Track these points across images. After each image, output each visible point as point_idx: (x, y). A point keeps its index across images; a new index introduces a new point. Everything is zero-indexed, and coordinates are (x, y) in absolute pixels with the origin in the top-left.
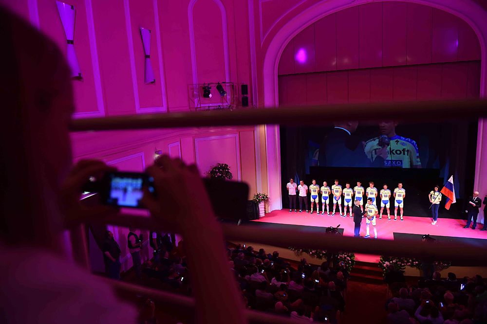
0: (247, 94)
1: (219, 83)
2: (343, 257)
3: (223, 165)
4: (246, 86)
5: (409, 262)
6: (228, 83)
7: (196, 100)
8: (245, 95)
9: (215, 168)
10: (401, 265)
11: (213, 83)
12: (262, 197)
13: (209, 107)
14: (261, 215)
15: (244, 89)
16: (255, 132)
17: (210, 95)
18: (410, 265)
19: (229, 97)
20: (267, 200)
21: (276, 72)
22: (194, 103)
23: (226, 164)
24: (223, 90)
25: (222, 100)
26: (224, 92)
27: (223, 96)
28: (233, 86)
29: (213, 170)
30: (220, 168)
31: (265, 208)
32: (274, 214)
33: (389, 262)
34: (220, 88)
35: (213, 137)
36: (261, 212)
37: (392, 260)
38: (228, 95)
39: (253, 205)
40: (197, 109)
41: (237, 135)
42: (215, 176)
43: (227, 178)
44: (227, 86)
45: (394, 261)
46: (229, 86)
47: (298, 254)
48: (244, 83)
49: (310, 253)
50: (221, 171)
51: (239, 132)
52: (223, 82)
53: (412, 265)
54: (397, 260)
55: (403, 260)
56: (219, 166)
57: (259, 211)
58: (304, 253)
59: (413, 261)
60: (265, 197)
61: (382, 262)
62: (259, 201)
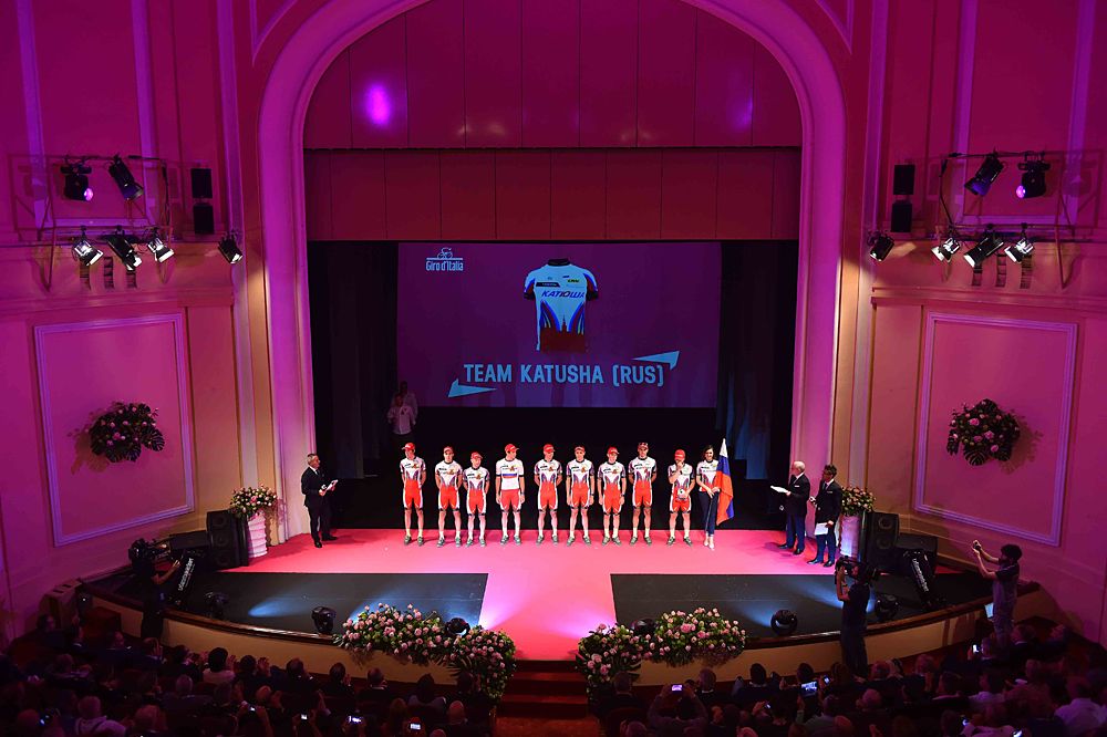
0: (210, 196)
1: (116, 158)
2: (485, 653)
3: (131, 406)
4: (208, 172)
5: (647, 648)
6: (147, 159)
7: (40, 207)
8: (205, 200)
9: (108, 417)
10: (629, 659)
11: (96, 157)
12: (258, 499)
13: (84, 228)
14: (255, 551)
15: (201, 181)
16: (235, 308)
17: (89, 194)
18: (650, 658)
19: (151, 203)
20: (274, 508)
21: (298, 140)
22: (34, 215)
23: (142, 406)
24: (131, 180)
25: (130, 209)
26: (133, 187)
27: (132, 199)
28: (164, 170)
29: (99, 423)
30: (124, 417)
31: (267, 531)
32: (293, 545)
33: (602, 654)
34: (121, 174)
35: (100, 323)
36: (255, 544)
37: (607, 648)
38: (149, 197)
39: (230, 525)
40: (44, 234)
41: (179, 318)
42: (106, 442)
43: (147, 445)
44: (147, 169)
45: (613, 651)
46: (153, 168)
47: (361, 658)
48: (199, 165)
49: (396, 651)
50: (125, 426)
51: (186, 308)
52: (131, 157)
53: (656, 658)
54: (621, 647)
55: (633, 646)
56: (121, 412)
57: (248, 541)
58: (378, 652)
59: (658, 645)
60: (267, 499)
61: (583, 655)
62: (247, 511)
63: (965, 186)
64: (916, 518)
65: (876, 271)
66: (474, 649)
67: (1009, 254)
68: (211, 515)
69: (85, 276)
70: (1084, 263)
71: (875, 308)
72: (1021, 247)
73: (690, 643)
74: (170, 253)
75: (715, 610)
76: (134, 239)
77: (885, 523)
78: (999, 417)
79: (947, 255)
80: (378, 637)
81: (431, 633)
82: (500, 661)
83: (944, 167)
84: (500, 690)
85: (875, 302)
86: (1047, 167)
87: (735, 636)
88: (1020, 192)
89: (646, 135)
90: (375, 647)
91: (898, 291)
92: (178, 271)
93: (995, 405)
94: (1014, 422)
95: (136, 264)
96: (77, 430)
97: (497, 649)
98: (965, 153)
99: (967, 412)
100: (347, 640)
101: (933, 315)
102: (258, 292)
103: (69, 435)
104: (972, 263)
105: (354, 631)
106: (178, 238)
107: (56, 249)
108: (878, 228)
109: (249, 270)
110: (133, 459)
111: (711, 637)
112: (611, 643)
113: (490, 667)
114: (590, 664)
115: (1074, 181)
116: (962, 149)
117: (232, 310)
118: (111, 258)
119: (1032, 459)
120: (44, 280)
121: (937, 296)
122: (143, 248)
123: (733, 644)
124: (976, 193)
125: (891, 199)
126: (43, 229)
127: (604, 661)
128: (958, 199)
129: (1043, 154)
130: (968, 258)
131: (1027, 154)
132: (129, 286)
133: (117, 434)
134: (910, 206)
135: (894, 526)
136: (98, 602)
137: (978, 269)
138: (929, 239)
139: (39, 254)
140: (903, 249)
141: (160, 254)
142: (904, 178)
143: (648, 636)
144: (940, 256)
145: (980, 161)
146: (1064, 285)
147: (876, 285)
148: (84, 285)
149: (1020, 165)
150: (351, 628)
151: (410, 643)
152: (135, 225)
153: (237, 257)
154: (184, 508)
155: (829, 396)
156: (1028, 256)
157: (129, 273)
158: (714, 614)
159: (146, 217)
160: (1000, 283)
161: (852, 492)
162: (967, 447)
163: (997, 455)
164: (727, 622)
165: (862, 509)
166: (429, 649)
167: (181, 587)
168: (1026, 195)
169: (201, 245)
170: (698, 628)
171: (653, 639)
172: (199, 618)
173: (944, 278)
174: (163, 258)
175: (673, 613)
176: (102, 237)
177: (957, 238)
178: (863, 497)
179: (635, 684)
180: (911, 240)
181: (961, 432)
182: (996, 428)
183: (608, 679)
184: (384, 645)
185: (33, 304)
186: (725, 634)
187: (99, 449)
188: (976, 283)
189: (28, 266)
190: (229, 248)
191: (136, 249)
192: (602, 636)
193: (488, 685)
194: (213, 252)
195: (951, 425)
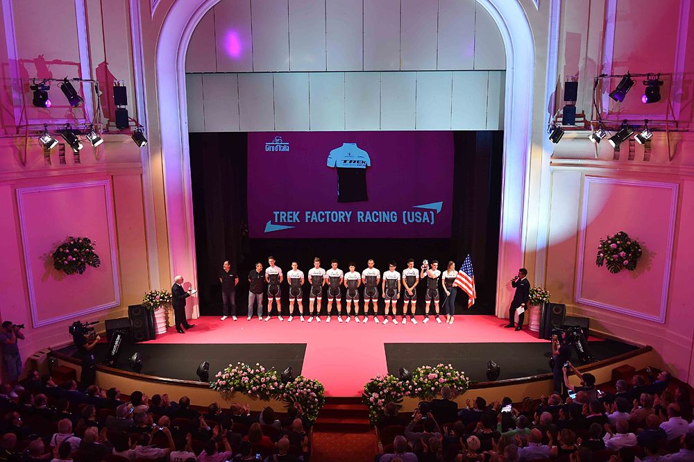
1: (65, 80)
2: (305, 393)
3: (79, 239)
4: (124, 88)
5: (407, 389)
6: (85, 81)
7: (17, 112)
9: (64, 246)
10: (396, 396)
11: (53, 80)
12: (161, 298)
13: (46, 125)
14: (159, 330)
15: (120, 94)
16: (143, 176)
17: (48, 103)
18: (409, 395)
19: (88, 108)
21: (182, 67)
22: (14, 117)
23: (85, 239)
24: (75, 94)
25: (75, 113)
26: (77, 99)
27: (77, 105)
28: (97, 88)
29: (58, 250)
30: (74, 246)
31: (166, 318)
33: (379, 393)
34: (68, 90)
35: (57, 186)
36: (159, 326)
37: (382, 389)
38: (87, 105)
39: (143, 314)
40: (21, 130)
41: (108, 184)
42: (63, 262)
43: (89, 264)
44: (86, 87)
45: (385, 391)
46: (89, 86)
47: (227, 397)
48: (118, 84)
49: (249, 392)
50: (76, 252)
51: (112, 176)
52: (75, 79)
53: (413, 395)
54: (391, 388)
55: (398, 388)
56: (72, 242)
57: (155, 324)
58: (238, 393)
59: (414, 387)
60: (166, 297)
61: (368, 394)
62: (154, 306)
63: (611, 95)
64: (576, 306)
66: (298, 390)
67: (637, 139)
68: (130, 308)
69: (47, 157)
70: (684, 145)
71: (552, 175)
72: (644, 134)
73: (434, 386)
74: (101, 141)
75: (450, 365)
76: (78, 132)
77: (557, 310)
78: (629, 243)
79: (597, 140)
80: (238, 384)
81: (271, 381)
82: (314, 397)
83: (596, 83)
84: (315, 416)
86: (662, 83)
87: (462, 381)
88: (644, 99)
89: (406, 62)
90: (236, 389)
92: (107, 152)
93: (626, 235)
94: (638, 246)
95: (79, 148)
96: (45, 254)
97: (313, 390)
99: (609, 240)
100: (218, 385)
102: (158, 166)
103: (41, 257)
104: (613, 145)
105: (223, 380)
106: (107, 131)
107: (29, 139)
108: (554, 122)
109: (152, 151)
110: (81, 273)
111: (448, 382)
112: (385, 386)
113: (308, 402)
114: (371, 399)
115: (677, 93)
116: (608, 72)
117: (141, 177)
118: (63, 144)
119: (649, 269)
120: (21, 159)
122: (84, 138)
123: (460, 386)
124: (616, 100)
125: (563, 104)
126: (20, 126)
127: (380, 397)
128: (605, 104)
129: (659, 75)
130: (611, 142)
131: (649, 75)
132: (75, 162)
133: (70, 257)
134: (575, 108)
135: (562, 312)
136: (62, 363)
137: (617, 149)
138: (586, 130)
139: (18, 142)
140: (570, 136)
141: (94, 142)
142: (571, 91)
143: (408, 382)
144: (593, 141)
145: (620, 79)
146: (671, 159)
148: (47, 162)
149: (644, 82)
150: (221, 378)
151: (258, 387)
152: (78, 123)
153: (144, 143)
154: (113, 303)
156: (649, 140)
157: (75, 154)
158: (449, 367)
159: (85, 118)
160: (631, 158)
161: (536, 291)
162: (609, 262)
163: (627, 267)
164: (457, 372)
165: (542, 301)
166: (270, 390)
167: (113, 353)
168: (648, 102)
169: (121, 135)
170: (439, 377)
171: (411, 383)
172: (125, 372)
174: (97, 144)
175: (424, 367)
176: (58, 131)
177: (604, 129)
178: (543, 294)
179: (399, 411)
181: (605, 252)
182: (627, 250)
183: (383, 408)
184: (242, 388)
185: (15, 175)
186: (456, 380)
187: (59, 266)
188: (616, 158)
189: (11, 149)
190: (139, 138)
191: (79, 139)
192: (379, 382)
193: (307, 413)
194: (128, 140)
195: (599, 248)
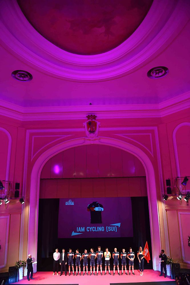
0: (19, 189)
4: (19, 184)
6: (6, 181)
8: (18, 190)
12: (22, 263)
14: (20, 278)
15: (17, 186)
16: (21, 214)
19: (6, 190)
21: (39, 177)
24: (2, 186)
25: (1, 192)
27: (2, 190)
28: (10, 183)
31: (23, 272)
36: (20, 276)
38: (6, 189)
39: (14, 271)
41: (8, 217)
44: (6, 183)
46: (7, 183)
48: (17, 182)
51: (10, 214)
52: (3, 181)
60: (24, 263)
62: (19, 267)
63: (182, 183)
64: (184, 264)
65: (166, 203)
68: (9, 267)
71: (166, 211)
74: (9, 202)
76: (1, 198)
77: (176, 266)
79: (180, 199)
83: (176, 180)
85: (166, 210)
89: (113, 175)
91: (171, 207)
92: (10, 206)
98: (180, 177)
101: (180, 213)
102: (27, 210)
104: (186, 200)
106: (11, 198)
108: (164, 193)
109: (26, 205)
116: (179, 176)
121: (180, 208)
122: (3, 200)
124: (184, 185)
125: (166, 187)
128: (180, 187)
130: (185, 199)
134: (171, 188)
135: (179, 267)
137: (187, 202)
138: (175, 195)
140: (170, 198)
141: (6, 202)
142: (168, 182)
144: (179, 199)
145: (183, 178)
147: (166, 206)
152: (2, 195)
153: (23, 203)
154: (4, 266)
155: (159, 233)
159: (4, 194)
165: (171, 262)
169: (16, 200)
173: (180, 204)
174: (7, 203)
177: (182, 195)
178: (170, 259)
180: (172, 196)
188: (188, 205)
190: (22, 200)
191: (1, 201)
194: (18, 201)
195: (188, 239)
